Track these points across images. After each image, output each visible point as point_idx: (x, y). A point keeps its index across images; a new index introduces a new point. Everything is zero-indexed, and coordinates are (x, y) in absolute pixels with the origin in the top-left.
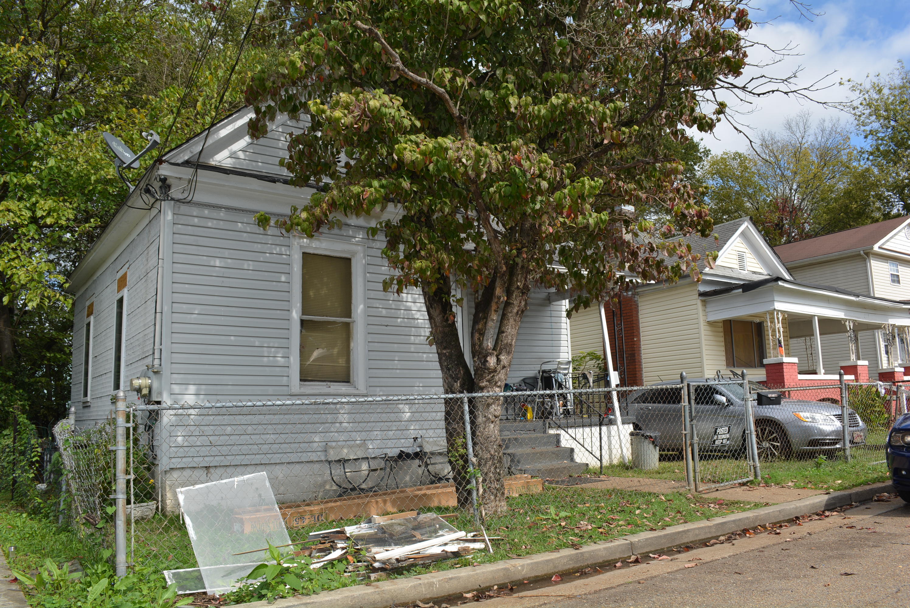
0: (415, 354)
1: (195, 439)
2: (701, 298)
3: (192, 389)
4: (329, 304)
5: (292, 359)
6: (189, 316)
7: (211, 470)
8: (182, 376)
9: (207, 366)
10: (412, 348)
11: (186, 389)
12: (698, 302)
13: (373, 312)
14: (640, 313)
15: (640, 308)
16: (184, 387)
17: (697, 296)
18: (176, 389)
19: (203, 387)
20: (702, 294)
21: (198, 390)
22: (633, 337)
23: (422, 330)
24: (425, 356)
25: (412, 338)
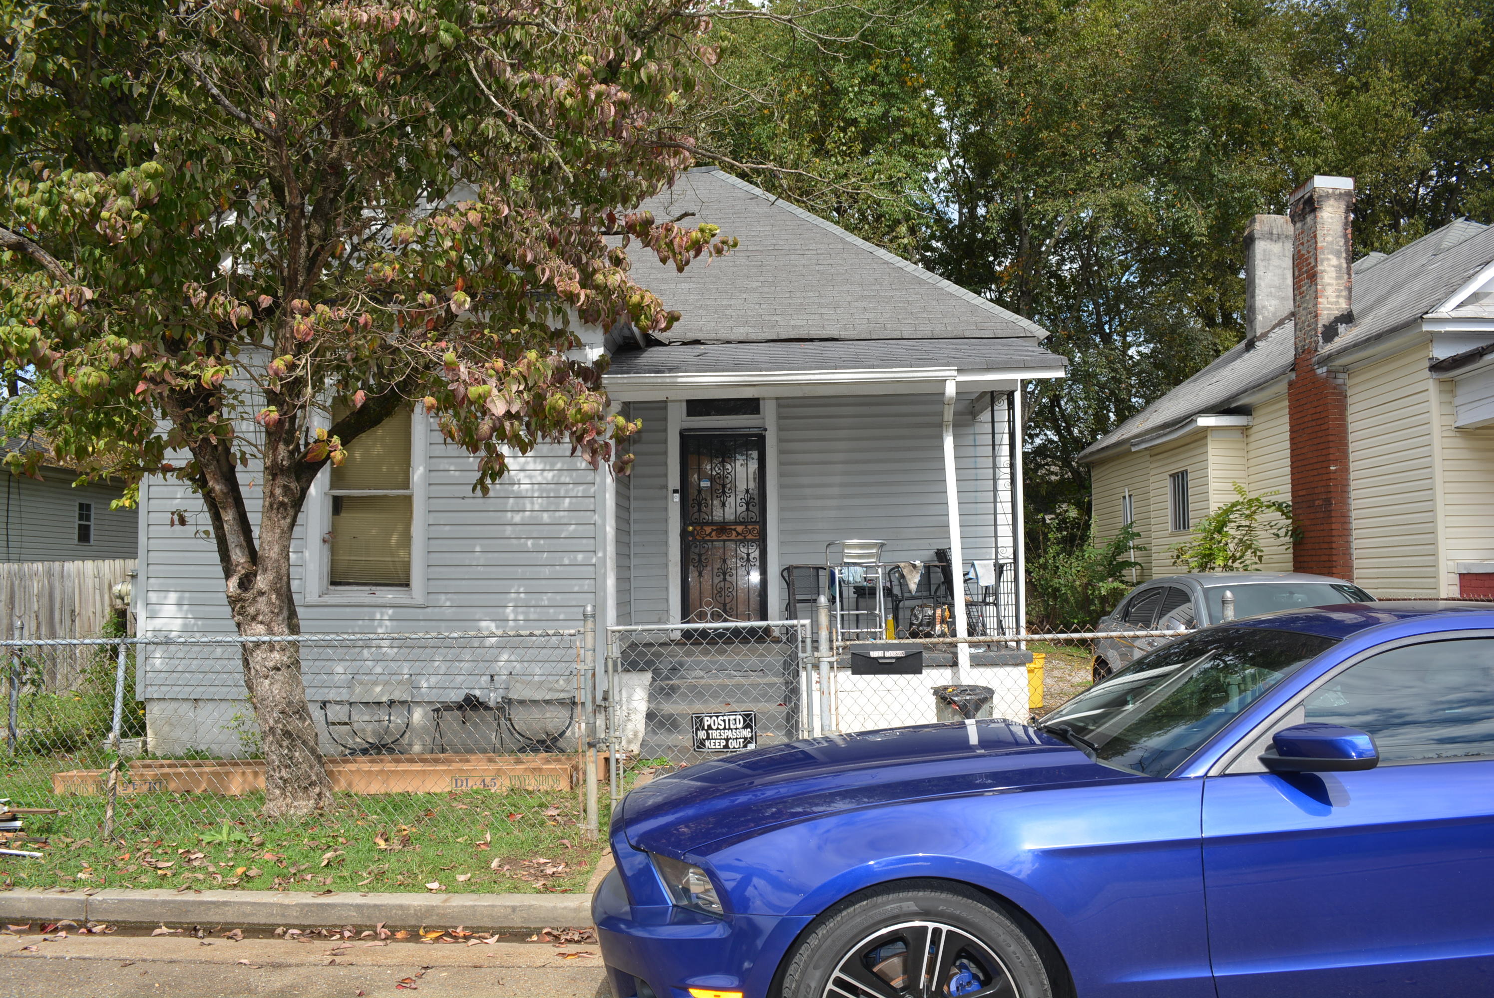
0: (514, 541)
1: (177, 662)
2: (1435, 375)
3: (173, 597)
4: (384, 469)
5: (307, 554)
6: (169, 502)
7: (200, 703)
8: (161, 580)
9: (192, 568)
10: (509, 531)
11: (165, 598)
12: (1430, 384)
13: (437, 477)
14: (1351, 410)
15: (1350, 401)
16: (162, 594)
17: (1427, 373)
18: (153, 597)
19: (187, 595)
20: (1437, 367)
21: (180, 598)
22: (1328, 462)
23: (527, 501)
24: (530, 542)
25: (509, 514)
